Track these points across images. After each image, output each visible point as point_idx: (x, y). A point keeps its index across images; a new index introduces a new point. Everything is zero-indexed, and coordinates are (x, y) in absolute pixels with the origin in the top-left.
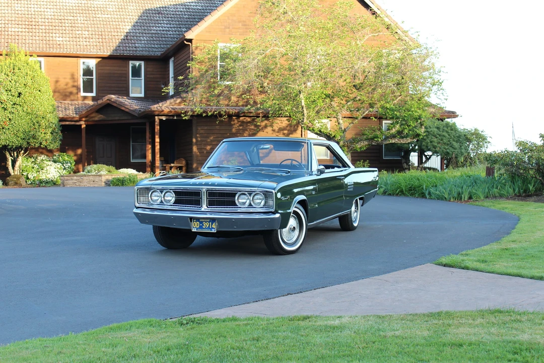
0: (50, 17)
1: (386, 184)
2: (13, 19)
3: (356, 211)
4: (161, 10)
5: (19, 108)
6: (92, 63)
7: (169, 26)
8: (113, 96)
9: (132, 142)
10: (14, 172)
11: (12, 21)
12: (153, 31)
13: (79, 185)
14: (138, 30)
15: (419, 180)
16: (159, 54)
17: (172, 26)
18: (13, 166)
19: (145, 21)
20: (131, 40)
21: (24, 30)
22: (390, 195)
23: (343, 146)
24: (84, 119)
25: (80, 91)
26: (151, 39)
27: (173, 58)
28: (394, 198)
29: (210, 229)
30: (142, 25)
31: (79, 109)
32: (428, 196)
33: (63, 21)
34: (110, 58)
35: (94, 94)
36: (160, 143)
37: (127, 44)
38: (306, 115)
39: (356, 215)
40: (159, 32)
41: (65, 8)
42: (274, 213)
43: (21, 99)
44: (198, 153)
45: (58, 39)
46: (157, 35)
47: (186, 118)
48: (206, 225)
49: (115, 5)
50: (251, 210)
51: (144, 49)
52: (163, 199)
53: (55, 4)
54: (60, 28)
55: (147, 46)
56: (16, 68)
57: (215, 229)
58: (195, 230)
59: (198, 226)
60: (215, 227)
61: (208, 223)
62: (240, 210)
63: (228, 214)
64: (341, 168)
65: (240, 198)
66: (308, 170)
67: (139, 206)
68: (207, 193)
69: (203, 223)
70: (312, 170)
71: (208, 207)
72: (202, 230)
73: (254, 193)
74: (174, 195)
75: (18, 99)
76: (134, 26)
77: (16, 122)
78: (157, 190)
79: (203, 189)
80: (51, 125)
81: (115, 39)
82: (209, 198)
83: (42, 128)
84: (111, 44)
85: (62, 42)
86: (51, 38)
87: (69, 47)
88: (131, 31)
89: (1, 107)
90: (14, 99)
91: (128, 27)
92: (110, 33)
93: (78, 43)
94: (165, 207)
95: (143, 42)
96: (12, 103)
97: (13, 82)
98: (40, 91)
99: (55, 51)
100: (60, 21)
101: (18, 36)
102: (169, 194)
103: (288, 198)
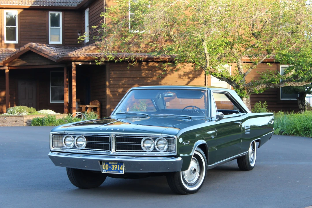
1: (283, 124)
3: (253, 153)
6: (15, 13)
8: (34, 44)
9: (52, 85)
13: (3, 125)
16: (75, 5)
22: (286, 134)
23: (243, 89)
24: (7, 65)
25: (4, 39)
27: (88, 8)
29: (118, 171)
31: (3, 56)
34: (31, 9)
35: (16, 42)
36: (77, 86)
38: (208, 61)
39: (252, 155)
42: (176, 157)
44: (111, 96)
47: (99, 63)
48: (114, 167)
50: (156, 154)
52: (75, 143)
58: (104, 171)
59: (107, 168)
60: (123, 170)
61: (117, 166)
62: (146, 154)
63: (134, 158)
64: (239, 113)
65: (145, 143)
66: (208, 116)
67: (54, 150)
68: (115, 138)
69: (112, 166)
70: (212, 117)
71: (116, 151)
72: (111, 172)
73: (157, 138)
74: (86, 140)
78: (69, 135)
79: (112, 135)
82: (117, 143)
94: (77, 151)
102: (81, 138)
103: (189, 143)
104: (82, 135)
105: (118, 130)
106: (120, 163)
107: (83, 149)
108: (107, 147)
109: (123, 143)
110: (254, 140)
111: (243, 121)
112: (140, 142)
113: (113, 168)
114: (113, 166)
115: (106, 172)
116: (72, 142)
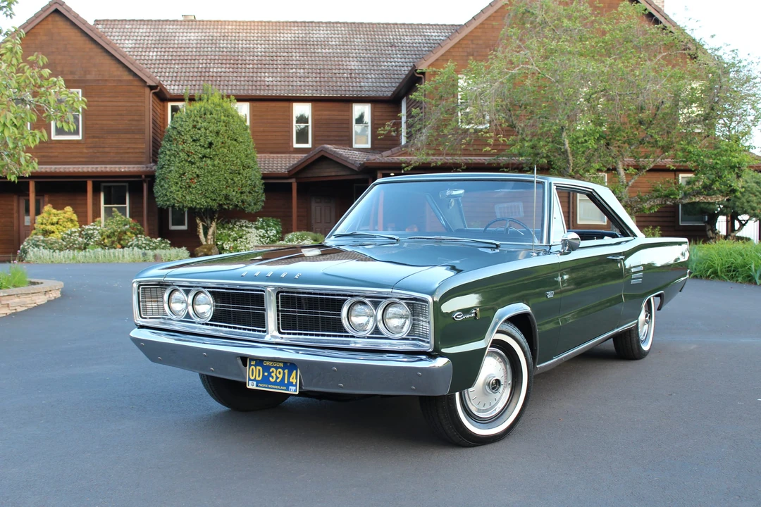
0: (259, 54)
2: (217, 57)
3: (647, 322)
4: (394, 42)
5: (209, 162)
7: (403, 60)
10: (206, 241)
11: (215, 60)
12: (383, 67)
14: (365, 66)
16: (389, 94)
17: (407, 60)
18: (206, 234)
19: (374, 56)
20: (355, 78)
21: (227, 70)
23: (626, 206)
24: (294, 176)
25: (293, 142)
26: (381, 76)
27: (405, 98)
29: (285, 385)
30: (370, 60)
31: (290, 163)
32: (758, 282)
33: (275, 58)
34: (329, 100)
35: (309, 145)
37: (350, 84)
38: (571, 162)
39: (646, 330)
40: (391, 68)
41: (279, 43)
43: (211, 150)
46: (388, 72)
48: (277, 374)
49: (338, 38)
51: (371, 89)
52: (190, 308)
53: (267, 39)
54: (271, 66)
55: (375, 84)
56: (208, 113)
58: (253, 384)
59: (259, 377)
60: (296, 383)
61: (282, 372)
62: (355, 343)
63: (326, 352)
64: (617, 237)
65: (353, 313)
66: (541, 241)
67: (141, 324)
68: (277, 298)
69: (271, 371)
70: (551, 243)
71: (280, 333)
72: (268, 388)
73: (384, 300)
74: (212, 302)
75: (208, 150)
76: (361, 62)
77: (205, 179)
78: (177, 287)
79: (268, 289)
80: (249, 182)
81: (336, 78)
82: (282, 311)
83: (237, 186)
84: (330, 84)
85: (272, 83)
86: (259, 79)
87: (279, 88)
88: (357, 68)
89: (186, 161)
90: (204, 151)
91: (353, 63)
92: (330, 71)
93: (291, 83)
94: (195, 328)
95: (370, 80)
96: (200, 156)
97: (203, 130)
98: (236, 140)
99: (262, 93)
100: (272, 58)
101: (220, 77)
102: (201, 296)
103: (476, 313)
104: (204, 288)
105: (283, 276)
106: (290, 365)
107: (207, 324)
108: (259, 321)
109: (296, 312)
110: (651, 297)
111: (628, 254)
112: (340, 309)
113: (273, 378)
114: (273, 372)
115: (257, 386)
116: (185, 305)
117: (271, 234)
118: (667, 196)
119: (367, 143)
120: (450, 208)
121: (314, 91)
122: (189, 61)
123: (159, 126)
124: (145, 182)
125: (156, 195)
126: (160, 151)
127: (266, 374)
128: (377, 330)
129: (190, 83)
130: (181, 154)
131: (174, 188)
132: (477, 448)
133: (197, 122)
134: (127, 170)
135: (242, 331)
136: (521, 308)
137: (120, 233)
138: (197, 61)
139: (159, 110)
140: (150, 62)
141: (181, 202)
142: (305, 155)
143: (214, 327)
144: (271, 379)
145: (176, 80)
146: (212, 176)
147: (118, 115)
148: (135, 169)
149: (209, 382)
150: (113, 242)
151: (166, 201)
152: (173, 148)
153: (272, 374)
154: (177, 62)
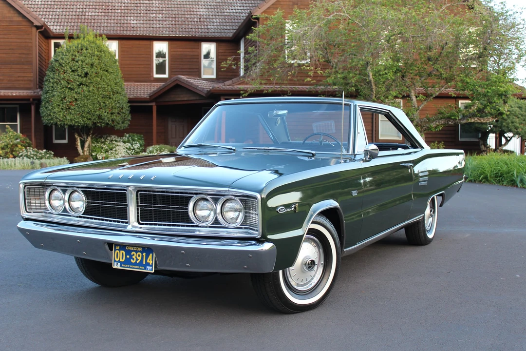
3: (431, 216)
5: (85, 88)
7: (242, 8)
10: (83, 152)
11: (90, 5)
12: (226, 13)
14: (212, 12)
15: (507, 164)
16: (231, 35)
17: (245, 8)
18: (83, 147)
19: (218, 4)
20: (204, 22)
21: (100, 14)
23: (417, 125)
25: (153, 73)
26: (224, 21)
27: (243, 38)
28: (477, 186)
29: (143, 265)
30: (216, 7)
32: (519, 185)
33: (139, 5)
35: (166, 76)
37: (200, 26)
38: (374, 90)
39: (431, 221)
40: (232, 14)
42: (260, 241)
43: (87, 79)
45: (132, 22)
46: (229, 17)
48: (137, 257)
50: (223, 232)
51: (216, 31)
52: (67, 204)
54: (135, 11)
56: (84, 49)
57: (152, 266)
58: (117, 265)
59: (122, 259)
60: (152, 263)
61: (141, 254)
62: (199, 231)
63: (176, 239)
64: (409, 149)
65: (198, 208)
66: (348, 151)
67: (27, 217)
68: (137, 196)
69: (132, 254)
70: (356, 153)
71: (139, 223)
72: (130, 268)
73: (222, 197)
74: (84, 199)
75: (85, 79)
76: (208, 9)
77: (82, 102)
78: (56, 187)
79: (130, 189)
80: (118, 105)
81: (188, 21)
82: (141, 206)
83: (108, 108)
84: (183, 26)
85: (136, 25)
86: (126, 21)
87: (142, 29)
88: (205, 13)
89: (67, 87)
90: (81, 80)
91: (201, 10)
92: (184, 16)
93: (152, 26)
94: (71, 220)
95: (215, 24)
96: (78, 83)
97: (80, 62)
98: (107, 71)
99: (128, 33)
100: (136, 5)
101: (94, 19)
102: (75, 195)
103: (295, 208)
104: (78, 187)
105: (142, 178)
106: (147, 249)
107: (80, 217)
108: (123, 214)
109: (152, 207)
110: (435, 196)
111: (416, 162)
112: (187, 205)
113: (133, 259)
114: (134, 255)
115: (121, 266)
116: (62, 201)
117: (136, 147)
118: (449, 118)
119: (213, 74)
120: (277, 125)
121: (171, 32)
122: (68, 7)
123: (44, 58)
124: (33, 104)
125: (42, 115)
126: (45, 79)
127: (128, 257)
128: (216, 221)
129: (69, 24)
130: (62, 82)
131: (57, 109)
132: (297, 314)
133: (76, 56)
134: (17, 94)
135: (109, 222)
136: (332, 203)
137: (12, 146)
138: (75, 6)
139: (44, 46)
140: (36, 6)
141: (62, 121)
142: (163, 84)
143: (86, 219)
144: (132, 260)
145: (58, 22)
146: (88, 100)
147: (10, 49)
148: (25, 94)
149: (82, 264)
150: (7, 153)
151: (50, 120)
152: (55, 77)
153: (133, 257)
154: (59, 6)
